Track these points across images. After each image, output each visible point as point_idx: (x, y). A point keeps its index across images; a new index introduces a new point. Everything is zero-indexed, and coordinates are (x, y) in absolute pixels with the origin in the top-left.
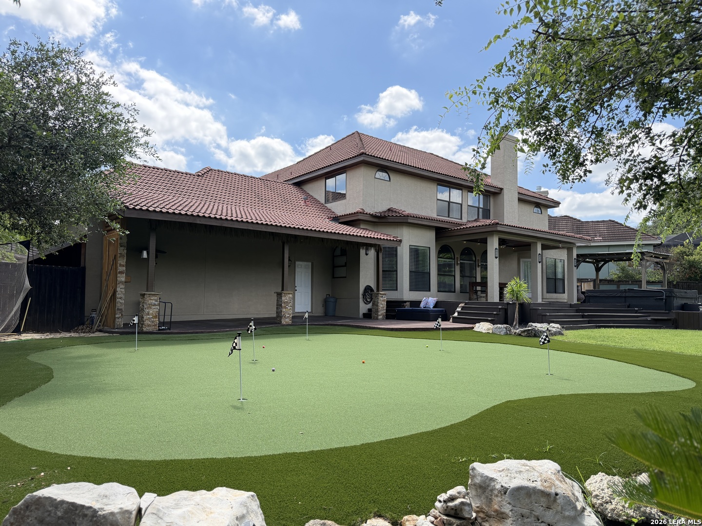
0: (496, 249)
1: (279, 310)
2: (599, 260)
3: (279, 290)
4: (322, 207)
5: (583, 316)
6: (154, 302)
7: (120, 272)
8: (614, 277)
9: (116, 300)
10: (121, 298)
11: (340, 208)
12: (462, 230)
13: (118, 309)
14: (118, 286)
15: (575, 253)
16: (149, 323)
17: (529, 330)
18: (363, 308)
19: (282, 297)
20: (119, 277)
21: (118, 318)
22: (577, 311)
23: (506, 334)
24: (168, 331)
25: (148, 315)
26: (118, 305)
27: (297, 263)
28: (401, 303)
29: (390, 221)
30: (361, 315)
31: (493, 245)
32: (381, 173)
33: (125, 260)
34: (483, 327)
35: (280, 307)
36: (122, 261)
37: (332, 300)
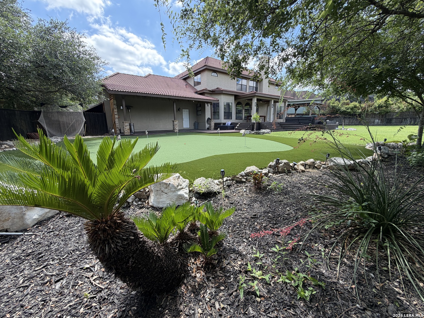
0: (255, 103)
1: (174, 127)
2: (296, 106)
3: (173, 120)
4: (193, 88)
5: (282, 127)
7: (115, 114)
8: (304, 113)
9: (116, 124)
11: (199, 88)
14: (116, 119)
15: (287, 104)
16: (127, 132)
18: (207, 126)
19: (174, 122)
20: (115, 116)
21: (117, 130)
22: (280, 125)
23: (249, 133)
25: (126, 129)
26: (117, 126)
27: (183, 110)
28: (220, 124)
30: (206, 129)
31: (255, 101)
32: (214, 73)
34: (242, 131)
36: (116, 110)
37: (197, 123)
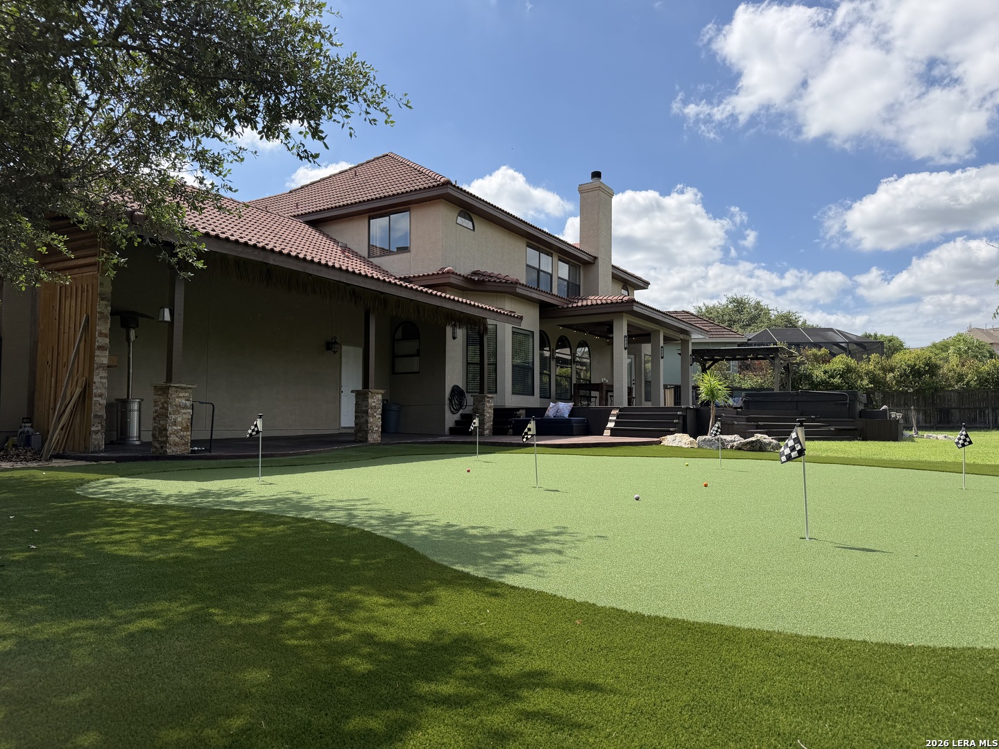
0: (625, 336)
1: (362, 420)
4: (367, 262)
6: (184, 402)
7: (100, 348)
9: (92, 398)
10: (100, 396)
11: (398, 266)
12: (578, 308)
13: (96, 416)
14: (96, 372)
15: (690, 348)
16: (177, 440)
17: (753, 442)
18: (450, 419)
19: (368, 398)
20: (98, 356)
21: (96, 433)
24: (208, 454)
25: (175, 425)
26: (96, 408)
27: (344, 348)
29: (490, 289)
30: (447, 430)
31: (621, 331)
33: (109, 326)
35: (364, 415)
36: (104, 327)
